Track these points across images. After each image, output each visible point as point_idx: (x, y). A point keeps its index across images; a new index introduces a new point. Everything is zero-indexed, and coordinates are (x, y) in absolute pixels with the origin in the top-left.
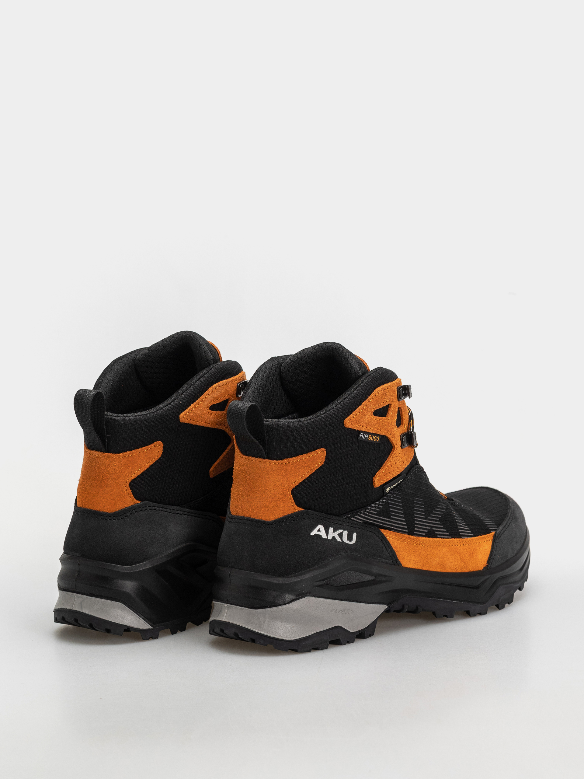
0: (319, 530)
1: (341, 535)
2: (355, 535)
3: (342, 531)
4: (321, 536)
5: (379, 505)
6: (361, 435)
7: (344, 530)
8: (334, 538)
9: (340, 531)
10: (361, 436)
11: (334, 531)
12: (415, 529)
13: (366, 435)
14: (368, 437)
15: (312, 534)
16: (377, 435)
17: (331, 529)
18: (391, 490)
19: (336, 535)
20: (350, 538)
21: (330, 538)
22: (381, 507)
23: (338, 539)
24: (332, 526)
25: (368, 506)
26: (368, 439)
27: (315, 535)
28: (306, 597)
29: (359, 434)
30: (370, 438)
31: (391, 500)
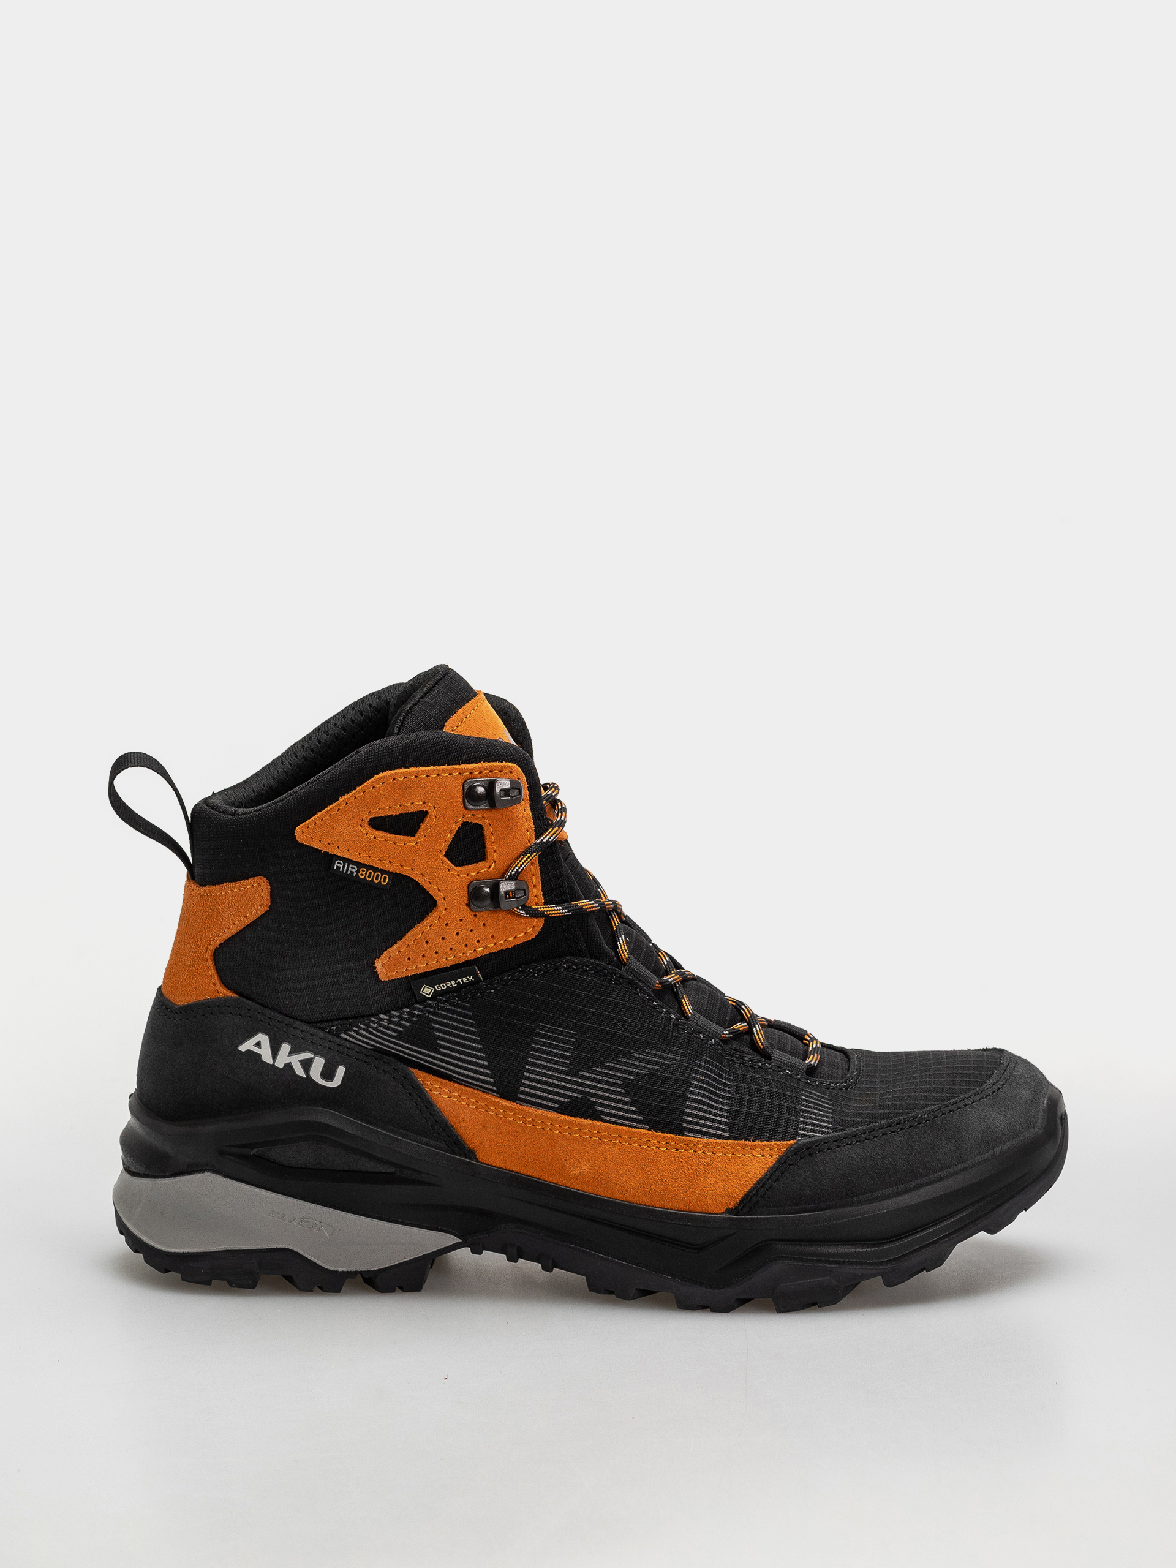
0: (258, 1044)
1: (307, 1064)
2: (341, 1071)
3: (312, 1056)
4: (259, 1056)
5: (402, 1019)
6: (336, 864)
7: (316, 1054)
8: (289, 1066)
9: (307, 1055)
10: (338, 868)
11: (292, 1053)
12: (522, 1089)
13: (351, 866)
14: (358, 872)
15: (243, 1048)
16: (383, 872)
17: (286, 1048)
18: (436, 994)
19: (295, 1061)
20: (328, 1074)
21: (280, 1063)
22: (407, 1024)
23: (300, 1071)
24: (288, 1042)
25: (373, 1015)
26: (357, 874)
27: (248, 1051)
28: (206, 1174)
29: (332, 863)
30: (362, 875)
31: (434, 1014)
